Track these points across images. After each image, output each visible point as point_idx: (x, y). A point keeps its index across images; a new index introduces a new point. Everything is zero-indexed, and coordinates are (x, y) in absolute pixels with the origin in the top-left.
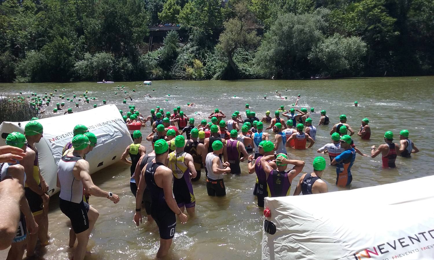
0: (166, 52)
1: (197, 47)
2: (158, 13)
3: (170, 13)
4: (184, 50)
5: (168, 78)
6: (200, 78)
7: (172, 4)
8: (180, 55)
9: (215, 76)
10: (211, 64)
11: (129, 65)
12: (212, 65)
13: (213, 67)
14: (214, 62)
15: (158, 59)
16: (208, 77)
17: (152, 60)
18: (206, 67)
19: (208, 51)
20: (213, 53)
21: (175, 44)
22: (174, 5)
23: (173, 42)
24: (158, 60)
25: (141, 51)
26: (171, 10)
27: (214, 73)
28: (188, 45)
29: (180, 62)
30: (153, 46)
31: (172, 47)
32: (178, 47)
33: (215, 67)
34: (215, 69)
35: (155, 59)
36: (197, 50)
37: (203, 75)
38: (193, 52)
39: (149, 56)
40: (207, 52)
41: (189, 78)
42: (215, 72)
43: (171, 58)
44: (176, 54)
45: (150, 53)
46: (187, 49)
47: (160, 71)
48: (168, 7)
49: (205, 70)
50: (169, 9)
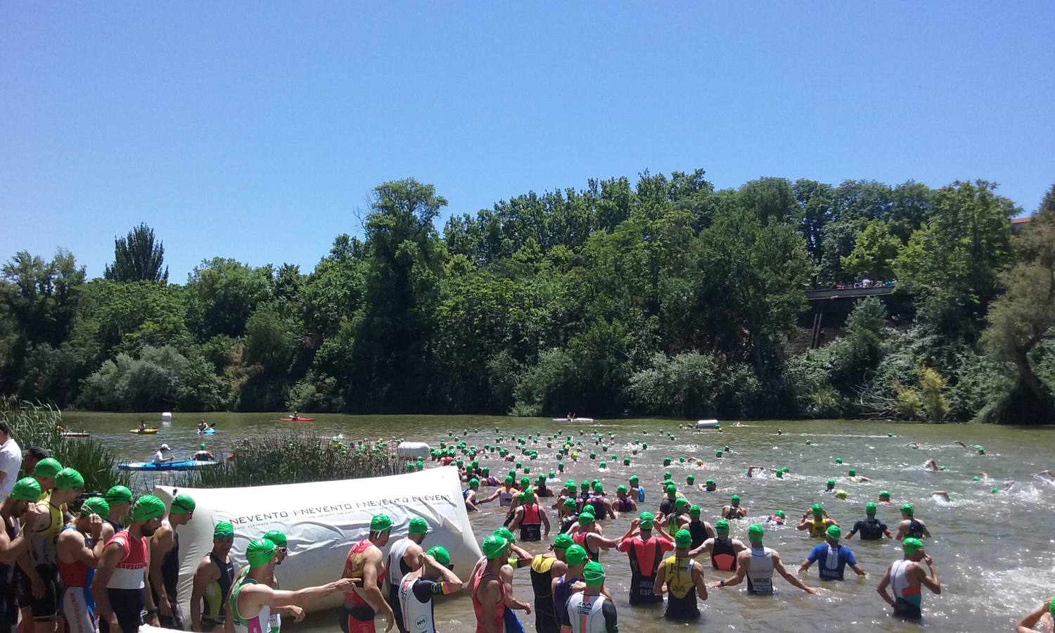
0: (851, 350)
1: (935, 337)
2: (842, 258)
3: (872, 255)
4: (900, 346)
5: (852, 414)
6: (937, 417)
7: (877, 234)
8: (887, 358)
9: (982, 413)
10: (971, 381)
11: (751, 380)
12: (974, 384)
13: (977, 390)
14: (980, 377)
15: (830, 366)
16: (963, 415)
17: (815, 368)
18: (958, 388)
19: (965, 346)
20: (979, 352)
21: (875, 331)
22: (883, 236)
23: (872, 326)
24: (828, 369)
25: (789, 348)
26: (875, 249)
27: (980, 405)
28: (913, 333)
29: (887, 375)
30: (821, 336)
31: (865, 338)
32: (883, 337)
33: (983, 389)
34: (982, 395)
35: (822, 367)
36: (935, 344)
37: (947, 409)
38: (923, 349)
39: (808, 359)
40: (963, 349)
41: (907, 415)
42: (982, 401)
43: (863, 363)
44: (875, 356)
45: (812, 352)
46: (910, 342)
47: (833, 396)
48: (866, 243)
49: (956, 397)
50: (869, 247)
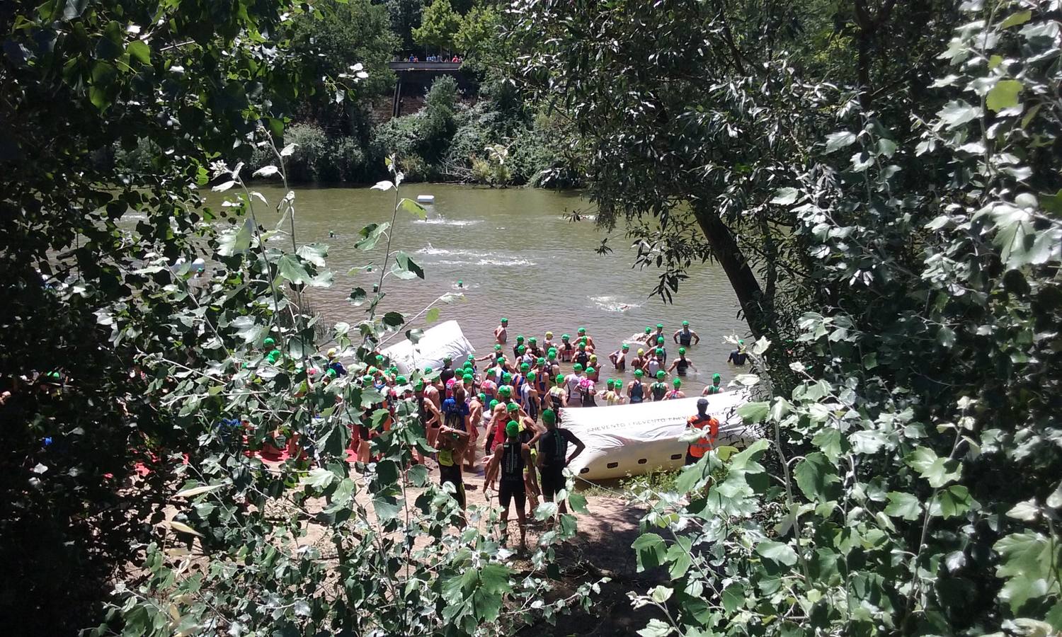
0: (432, 123)
1: (497, 113)
2: (413, 30)
3: (439, 29)
4: (469, 119)
5: (435, 178)
6: (504, 183)
7: (443, 10)
8: (459, 130)
9: (533, 179)
10: (524, 152)
11: (356, 152)
12: (526, 154)
13: (530, 160)
14: (531, 149)
15: (414, 136)
16: (519, 180)
17: (401, 136)
18: (515, 158)
19: (520, 122)
20: (530, 128)
21: (450, 106)
22: (447, 12)
23: (447, 102)
24: (412, 138)
25: (375, 115)
26: (442, 24)
27: (532, 172)
28: (478, 108)
29: (461, 146)
30: (401, 105)
31: (444, 113)
32: (456, 111)
33: (533, 159)
34: (533, 164)
35: (406, 136)
36: (496, 120)
37: (509, 176)
38: (487, 123)
39: (393, 128)
40: (518, 125)
41: (479, 181)
42: (533, 169)
43: (442, 135)
44: (451, 128)
45: (396, 120)
46: (476, 117)
47: (418, 163)
48: (434, 17)
49: (513, 165)
50: (437, 21)
